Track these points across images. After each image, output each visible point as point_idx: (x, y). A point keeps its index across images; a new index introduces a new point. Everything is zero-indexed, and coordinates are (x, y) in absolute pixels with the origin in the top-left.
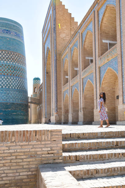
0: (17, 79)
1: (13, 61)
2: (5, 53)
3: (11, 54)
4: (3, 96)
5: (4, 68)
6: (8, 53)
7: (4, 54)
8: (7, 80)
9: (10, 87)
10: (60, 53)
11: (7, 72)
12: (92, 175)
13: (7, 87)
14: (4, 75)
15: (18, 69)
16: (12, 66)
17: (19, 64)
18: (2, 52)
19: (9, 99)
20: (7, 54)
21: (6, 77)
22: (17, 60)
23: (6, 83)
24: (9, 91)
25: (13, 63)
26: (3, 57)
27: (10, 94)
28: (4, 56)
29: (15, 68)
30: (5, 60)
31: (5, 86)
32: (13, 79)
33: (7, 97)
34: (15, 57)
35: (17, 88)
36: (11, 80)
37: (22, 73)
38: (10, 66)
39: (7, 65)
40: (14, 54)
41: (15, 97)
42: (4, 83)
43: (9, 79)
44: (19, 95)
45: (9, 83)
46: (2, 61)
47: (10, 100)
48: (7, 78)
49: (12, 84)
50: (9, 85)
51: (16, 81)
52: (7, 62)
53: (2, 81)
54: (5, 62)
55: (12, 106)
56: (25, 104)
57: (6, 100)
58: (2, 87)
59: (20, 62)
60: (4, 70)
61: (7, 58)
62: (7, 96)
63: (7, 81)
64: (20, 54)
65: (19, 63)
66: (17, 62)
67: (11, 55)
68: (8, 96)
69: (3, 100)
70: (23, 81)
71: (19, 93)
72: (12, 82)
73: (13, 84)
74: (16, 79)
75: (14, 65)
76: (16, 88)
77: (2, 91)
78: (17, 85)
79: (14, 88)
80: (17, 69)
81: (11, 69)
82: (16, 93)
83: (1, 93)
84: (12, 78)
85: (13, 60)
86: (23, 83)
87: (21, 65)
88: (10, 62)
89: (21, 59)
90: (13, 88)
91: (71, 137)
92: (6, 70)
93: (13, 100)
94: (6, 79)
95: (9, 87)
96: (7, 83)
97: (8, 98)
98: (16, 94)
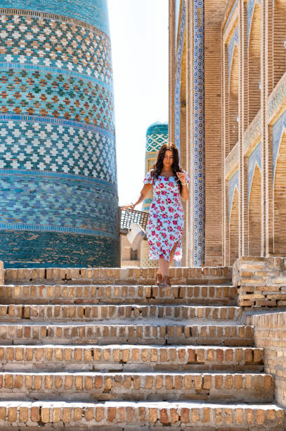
0: (72, 131)
1: (53, 55)
2: (23, 22)
3: (47, 25)
4: (12, 203)
5: (17, 86)
6: (35, 22)
7: (17, 29)
8: (30, 134)
9: (42, 166)
10: (218, 20)
11: (27, 100)
12: (36, 337)
13: (28, 166)
14: (17, 116)
15: (77, 88)
16: (49, 77)
17: (80, 69)
18: (10, 19)
19: (34, 217)
20: (29, 27)
21: (23, 124)
22: (70, 51)
23: (22, 147)
24: (37, 183)
25: (53, 65)
26: (13, 40)
27: (38, 197)
28: (16, 35)
29: (61, 86)
30: (22, 52)
31: (19, 162)
32: (55, 130)
33: (28, 209)
34: (64, 36)
35: (71, 171)
36: (43, 135)
37: (91, 105)
38: (42, 77)
39: (30, 72)
40: (58, 24)
41: (62, 208)
42: (16, 149)
43: (36, 133)
44: (79, 200)
45: (35, 150)
46: (9, 58)
47: (37, 220)
48: (30, 127)
49: (48, 151)
50: (35, 158)
51: (66, 138)
52: (29, 59)
53: (10, 141)
54: (22, 59)
55: (47, 244)
56: (104, 240)
57: (24, 220)
58: (8, 166)
59: (84, 57)
60: (17, 95)
61: (29, 44)
62: (26, 205)
63: (29, 141)
64: (84, 25)
65: (80, 63)
66: (70, 60)
67: (47, 31)
68: (32, 203)
69: (11, 219)
70: (94, 138)
71: (79, 192)
72: (48, 144)
73: (54, 152)
74: (66, 132)
75: (59, 71)
76: (66, 169)
77: (6, 180)
78: (71, 156)
79: (58, 171)
80: (71, 87)
81: (43, 89)
82: (63, 192)
83: (4, 190)
84: (49, 128)
85: (53, 49)
86: (94, 149)
87: (89, 71)
88: (41, 60)
89: (88, 47)
90: (54, 168)
91: (45, 277)
92: (24, 96)
93: (50, 221)
94: (23, 132)
95: (35, 167)
96: (29, 150)
97: (31, 213)
98: (63, 194)
